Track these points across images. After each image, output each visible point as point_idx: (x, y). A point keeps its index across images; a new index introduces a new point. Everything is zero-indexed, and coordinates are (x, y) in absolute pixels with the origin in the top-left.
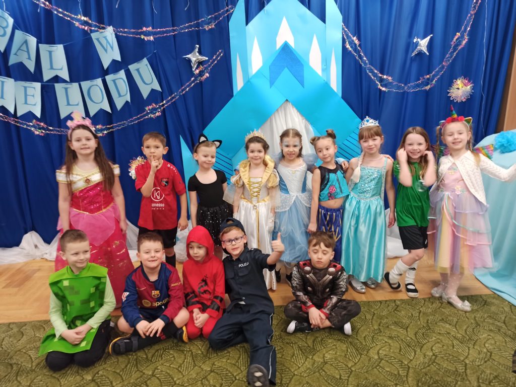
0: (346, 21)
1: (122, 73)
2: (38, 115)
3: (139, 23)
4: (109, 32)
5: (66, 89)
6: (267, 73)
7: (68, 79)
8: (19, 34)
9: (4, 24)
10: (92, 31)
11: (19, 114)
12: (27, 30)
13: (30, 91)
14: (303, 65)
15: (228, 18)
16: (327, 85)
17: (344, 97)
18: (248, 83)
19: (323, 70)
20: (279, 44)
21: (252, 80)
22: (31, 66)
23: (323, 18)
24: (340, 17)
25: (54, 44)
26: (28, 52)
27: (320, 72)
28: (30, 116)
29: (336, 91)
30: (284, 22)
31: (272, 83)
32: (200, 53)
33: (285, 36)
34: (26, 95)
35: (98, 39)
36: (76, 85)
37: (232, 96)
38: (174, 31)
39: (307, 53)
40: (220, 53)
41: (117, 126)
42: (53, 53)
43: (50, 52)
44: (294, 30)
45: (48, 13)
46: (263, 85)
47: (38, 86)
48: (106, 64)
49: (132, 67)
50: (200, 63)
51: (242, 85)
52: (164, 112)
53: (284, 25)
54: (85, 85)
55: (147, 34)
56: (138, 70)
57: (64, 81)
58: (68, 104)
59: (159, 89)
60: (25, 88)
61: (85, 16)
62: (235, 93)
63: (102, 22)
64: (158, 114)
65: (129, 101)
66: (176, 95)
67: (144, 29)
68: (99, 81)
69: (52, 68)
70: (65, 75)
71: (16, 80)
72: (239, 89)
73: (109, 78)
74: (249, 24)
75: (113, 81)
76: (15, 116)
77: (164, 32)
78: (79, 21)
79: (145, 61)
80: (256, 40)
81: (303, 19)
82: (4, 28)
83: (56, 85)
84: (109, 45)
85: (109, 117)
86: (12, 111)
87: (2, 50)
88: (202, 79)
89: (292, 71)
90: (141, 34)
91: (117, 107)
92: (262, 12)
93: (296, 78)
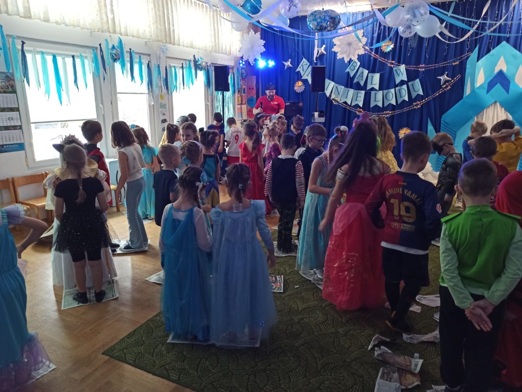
1: (405, 87)
2: (361, 105)
3: (418, 63)
4: (403, 68)
5: (376, 94)
6: (486, 86)
7: (378, 89)
8: (361, 69)
9: (355, 65)
10: (394, 67)
11: (352, 105)
12: (364, 68)
13: (359, 95)
14: (510, 82)
15: (468, 58)
18: (473, 91)
20: (497, 70)
21: (477, 91)
22: (362, 83)
25: (375, 73)
26: (362, 77)
28: (357, 106)
30: (502, 57)
31: (488, 91)
32: (447, 76)
33: (502, 66)
34: (357, 97)
35: (396, 71)
36: (381, 92)
37: (461, 97)
38: (435, 66)
39: (514, 75)
40: (459, 76)
41: (397, 112)
42: (373, 78)
43: (372, 77)
44: (507, 62)
45: (375, 60)
46: (483, 93)
47: (363, 92)
48: (397, 82)
49: (409, 83)
50: (446, 81)
51: (469, 93)
52: (422, 106)
53: (502, 60)
54: (385, 92)
55: (421, 68)
56: (413, 85)
57: (376, 90)
58: (375, 101)
59: (421, 93)
60: (357, 93)
61: (392, 60)
62: (464, 96)
63: (399, 63)
64: (419, 107)
65: (407, 100)
66: (430, 98)
67: (420, 66)
68: (393, 90)
69: (372, 84)
70: (377, 87)
71: (355, 89)
72: (467, 94)
73: (397, 89)
74: (480, 61)
75: (399, 90)
76: (350, 106)
77: (430, 67)
78: (389, 63)
79: (418, 80)
80: (482, 70)
81: (515, 57)
82: (354, 67)
83: (372, 92)
84: (401, 73)
85: (392, 107)
86: (350, 104)
87: (352, 76)
88: (446, 89)
89: (502, 85)
90: (418, 68)
91: (399, 102)
92: (488, 54)
93: (504, 89)
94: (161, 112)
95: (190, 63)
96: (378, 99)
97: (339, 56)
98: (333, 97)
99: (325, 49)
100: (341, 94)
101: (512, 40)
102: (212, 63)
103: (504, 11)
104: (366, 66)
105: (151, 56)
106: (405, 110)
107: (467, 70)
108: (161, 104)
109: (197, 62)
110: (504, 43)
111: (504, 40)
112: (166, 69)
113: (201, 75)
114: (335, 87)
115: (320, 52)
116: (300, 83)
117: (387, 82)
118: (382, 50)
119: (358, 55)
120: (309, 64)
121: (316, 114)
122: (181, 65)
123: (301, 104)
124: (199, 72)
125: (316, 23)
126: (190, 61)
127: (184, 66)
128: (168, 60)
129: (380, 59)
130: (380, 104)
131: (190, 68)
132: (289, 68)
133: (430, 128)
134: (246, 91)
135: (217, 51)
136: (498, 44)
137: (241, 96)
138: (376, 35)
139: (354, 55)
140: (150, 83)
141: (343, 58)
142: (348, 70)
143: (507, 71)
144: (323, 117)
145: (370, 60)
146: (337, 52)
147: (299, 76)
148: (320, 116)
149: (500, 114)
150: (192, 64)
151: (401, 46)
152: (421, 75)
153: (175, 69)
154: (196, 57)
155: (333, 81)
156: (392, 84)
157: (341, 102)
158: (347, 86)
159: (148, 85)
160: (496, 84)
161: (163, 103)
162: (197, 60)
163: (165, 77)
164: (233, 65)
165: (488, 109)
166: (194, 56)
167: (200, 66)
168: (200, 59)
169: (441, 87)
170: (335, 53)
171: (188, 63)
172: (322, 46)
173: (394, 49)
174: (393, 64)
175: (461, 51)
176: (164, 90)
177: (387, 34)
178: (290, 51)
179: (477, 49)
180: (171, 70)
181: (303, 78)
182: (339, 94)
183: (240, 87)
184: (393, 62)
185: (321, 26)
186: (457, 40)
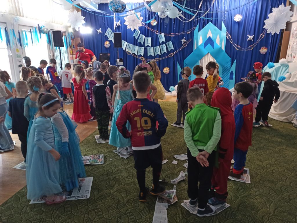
0: (227, 30)
1: (164, 45)
2: (143, 55)
3: (170, 32)
4: (163, 34)
5: (150, 49)
6: (203, 45)
7: (151, 46)
8: (141, 35)
10: (158, 34)
12: (143, 34)
13: (141, 49)
14: (214, 43)
15: (194, 30)
16: (221, 48)
17: (226, 52)
18: (198, 47)
19: (220, 44)
20: (208, 37)
21: (199, 47)
22: (142, 43)
23: (221, 30)
24: (226, 29)
25: (149, 37)
26: (142, 39)
27: (219, 45)
28: (140, 55)
29: (223, 50)
30: (210, 30)
31: (205, 47)
32: (185, 39)
33: (210, 34)
35: (159, 36)
36: (153, 48)
37: (193, 51)
38: (179, 34)
39: (216, 39)
40: (191, 39)
41: (161, 59)
43: (147, 39)
44: (212, 33)
45: (148, 30)
46: (202, 48)
47: (143, 48)
48: (161, 42)
49: (167, 43)
50: (185, 42)
51: (196, 48)
52: (174, 55)
53: (210, 31)
54: (155, 47)
55: (172, 35)
56: (168, 44)
57: (150, 47)
58: (150, 53)
59: (173, 49)
60: (140, 48)
61: (157, 30)
62: (194, 50)
63: (161, 32)
64: (172, 56)
65: (166, 52)
66: (178, 51)
67: (172, 34)
68: (158, 47)
69: (147, 43)
70: (150, 45)
71: (139, 46)
72: (195, 49)
73: (161, 46)
74: (200, 32)
75: (162, 47)
76: (137, 55)
77: (176, 34)
78: (156, 32)
79: (171, 42)
80: (201, 36)
81: (215, 30)
82: (137, 34)
83: (148, 48)
84: (162, 37)
85: (159, 56)
86: (136, 54)
87: (136, 39)
88: (185, 46)
89: (211, 44)
90: (170, 35)
91: (162, 54)
92: (203, 28)
93: (212, 46)
94: (18, 60)
95: (35, 29)
96: (151, 52)
97: (128, 28)
98: (127, 50)
99: (121, 23)
100: (131, 49)
101: (214, 21)
102: (51, 29)
103: (209, 6)
104: (144, 33)
105: (7, 24)
106: (166, 57)
107: (195, 37)
108: (17, 55)
109: (40, 28)
110: (210, 23)
111: (210, 21)
112: (19, 33)
113: (44, 36)
114: (128, 45)
115: (117, 24)
116: (107, 42)
117: (155, 43)
118: (151, 24)
119: (139, 27)
120: (112, 31)
121: (118, 60)
122: (30, 30)
123: (109, 55)
124: (42, 34)
125: (115, 8)
126: (35, 28)
127: (32, 31)
128: (20, 27)
129: (151, 30)
130: (153, 55)
131: (36, 32)
132: (100, 33)
133: (179, 67)
134: (75, 47)
135: (54, 22)
136: (207, 23)
137: (72, 50)
138: (147, 16)
139: (136, 27)
140: (8, 41)
141: (131, 29)
142: (134, 35)
143: (212, 37)
144: (122, 62)
145: (145, 30)
146: (127, 25)
147: (106, 38)
148: (120, 61)
149: (210, 59)
150: (37, 30)
151: (161, 23)
152: (172, 39)
153: (25, 33)
154: (39, 25)
155: (126, 41)
156: (158, 44)
157: (132, 53)
158: (134, 44)
159: (7, 43)
160: (208, 44)
161: (19, 54)
162: (40, 27)
163: (18, 38)
164: (65, 31)
165: (205, 57)
166: (38, 25)
167: (43, 31)
168: (42, 27)
169: (182, 45)
170: (126, 26)
171: (34, 29)
172: (118, 21)
173: (158, 24)
174: (157, 32)
175: (191, 26)
176: (19, 46)
177: (153, 15)
178: (100, 24)
179: (198, 25)
180: (23, 34)
181: (109, 39)
182: (130, 49)
183: (71, 44)
184: (158, 31)
185: (118, 10)
186: (188, 20)
